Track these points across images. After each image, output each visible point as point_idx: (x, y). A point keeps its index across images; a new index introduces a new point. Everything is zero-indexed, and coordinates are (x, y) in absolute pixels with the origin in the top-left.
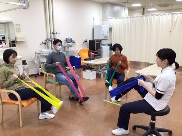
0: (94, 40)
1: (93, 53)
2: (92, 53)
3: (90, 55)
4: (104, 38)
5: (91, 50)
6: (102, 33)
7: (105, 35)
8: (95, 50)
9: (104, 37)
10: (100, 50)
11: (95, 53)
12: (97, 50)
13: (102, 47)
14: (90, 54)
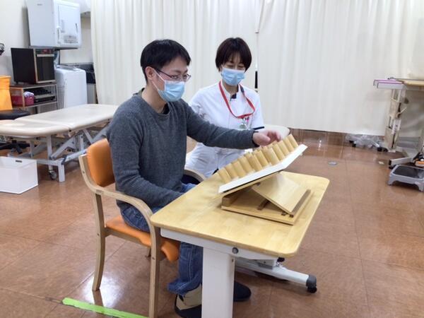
0: (30, 48)
1: (27, 93)
2: (25, 90)
3: (15, 100)
4: (63, 44)
5: (20, 83)
6: (58, 27)
7: (67, 33)
8: (34, 83)
9: (66, 41)
10: (54, 83)
11: (37, 91)
12: (41, 83)
13: (60, 74)
14: (17, 94)
